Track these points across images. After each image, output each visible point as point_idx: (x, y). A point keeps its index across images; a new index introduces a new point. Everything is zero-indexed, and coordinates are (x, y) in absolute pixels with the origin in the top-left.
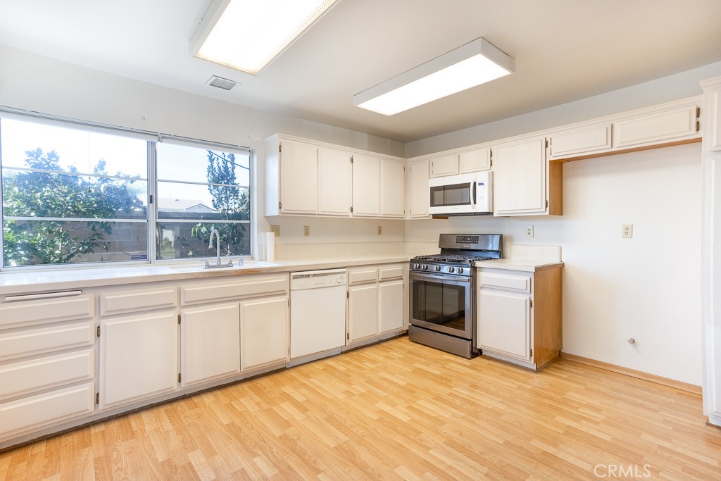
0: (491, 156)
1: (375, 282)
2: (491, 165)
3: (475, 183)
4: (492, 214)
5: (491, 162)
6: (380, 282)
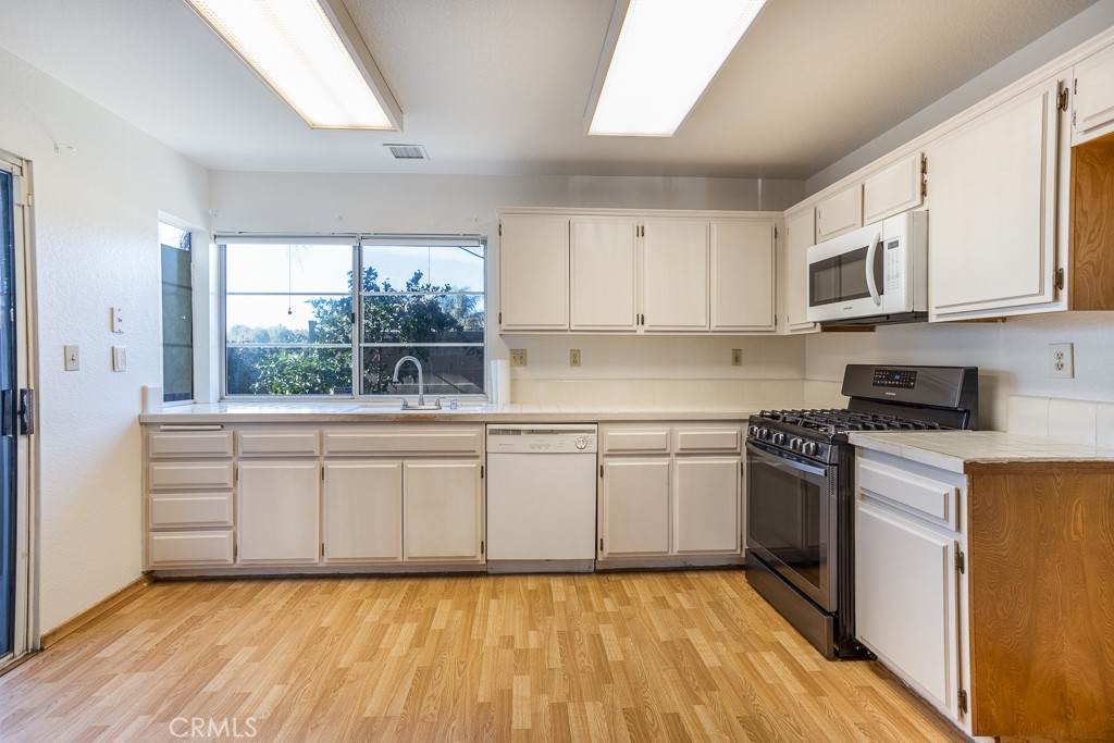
0: (924, 171)
1: (668, 455)
2: (924, 193)
3: (880, 245)
4: (924, 316)
5: (924, 185)
6: (678, 455)
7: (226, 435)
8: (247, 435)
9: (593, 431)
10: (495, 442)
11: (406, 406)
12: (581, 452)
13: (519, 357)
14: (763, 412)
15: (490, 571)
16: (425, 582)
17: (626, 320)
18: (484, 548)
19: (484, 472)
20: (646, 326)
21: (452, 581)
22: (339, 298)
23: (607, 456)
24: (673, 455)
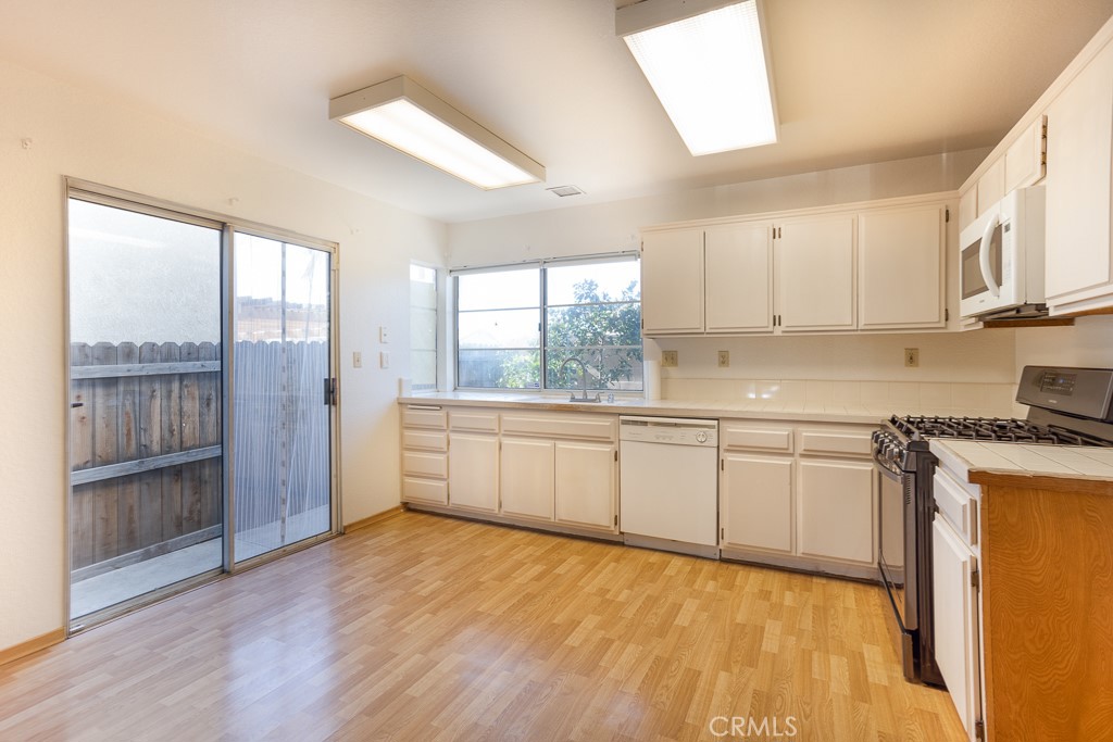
5: (1044, 153)
6: (802, 456)
7: (442, 413)
8: (456, 414)
9: (713, 427)
10: (626, 431)
11: (573, 399)
12: (701, 445)
13: (670, 358)
14: (909, 417)
15: (626, 543)
16: (571, 541)
17: (762, 321)
18: (617, 520)
19: (616, 457)
20: (783, 327)
21: (592, 545)
22: (566, 309)
23: (728, 451)
24: (797, 455)
